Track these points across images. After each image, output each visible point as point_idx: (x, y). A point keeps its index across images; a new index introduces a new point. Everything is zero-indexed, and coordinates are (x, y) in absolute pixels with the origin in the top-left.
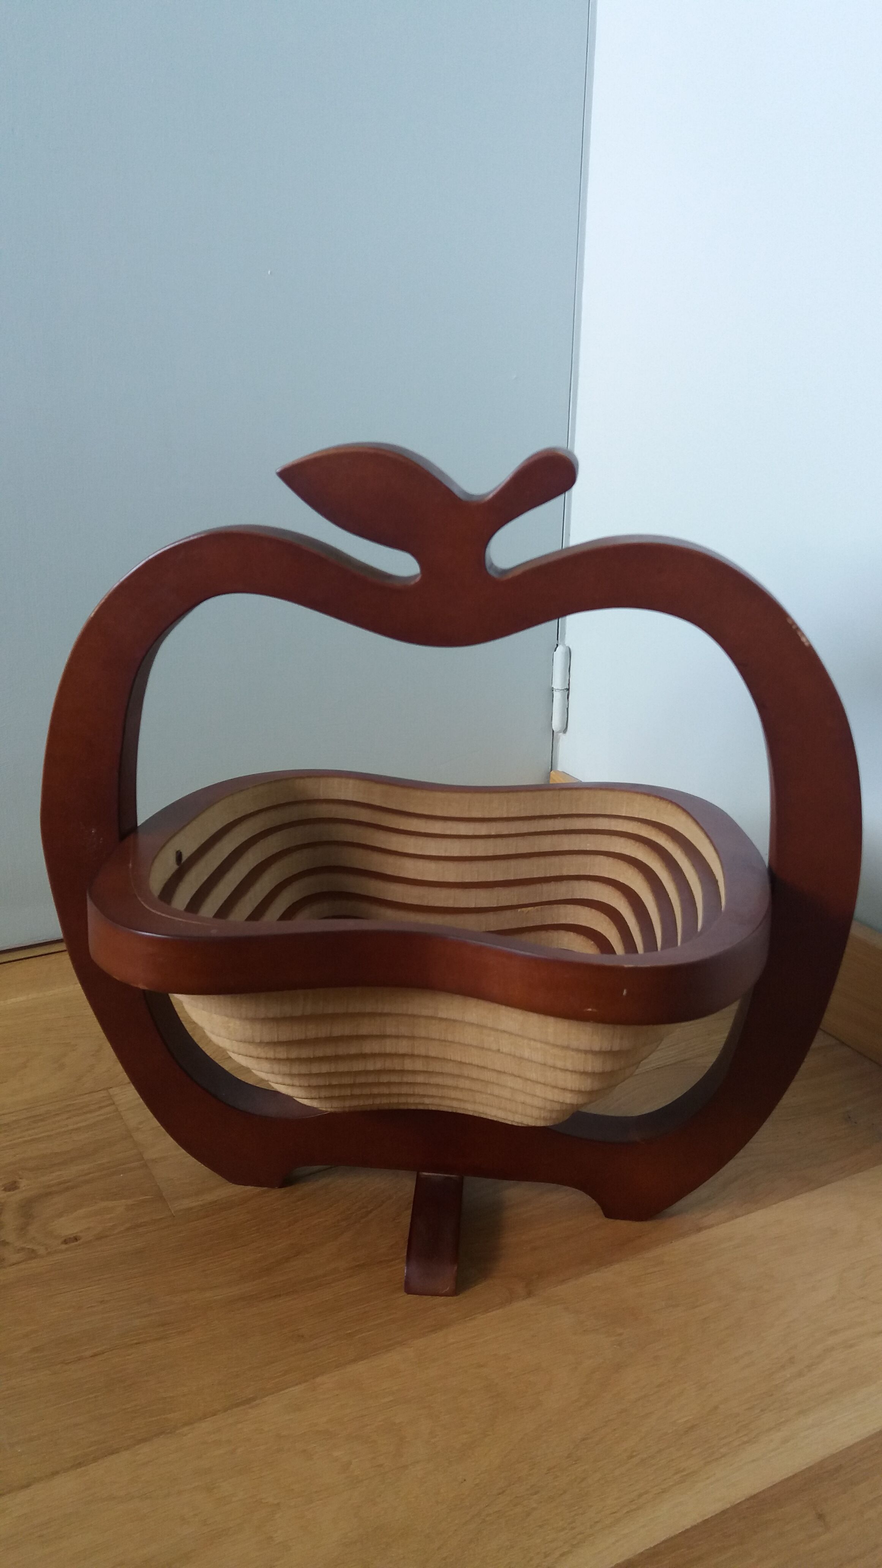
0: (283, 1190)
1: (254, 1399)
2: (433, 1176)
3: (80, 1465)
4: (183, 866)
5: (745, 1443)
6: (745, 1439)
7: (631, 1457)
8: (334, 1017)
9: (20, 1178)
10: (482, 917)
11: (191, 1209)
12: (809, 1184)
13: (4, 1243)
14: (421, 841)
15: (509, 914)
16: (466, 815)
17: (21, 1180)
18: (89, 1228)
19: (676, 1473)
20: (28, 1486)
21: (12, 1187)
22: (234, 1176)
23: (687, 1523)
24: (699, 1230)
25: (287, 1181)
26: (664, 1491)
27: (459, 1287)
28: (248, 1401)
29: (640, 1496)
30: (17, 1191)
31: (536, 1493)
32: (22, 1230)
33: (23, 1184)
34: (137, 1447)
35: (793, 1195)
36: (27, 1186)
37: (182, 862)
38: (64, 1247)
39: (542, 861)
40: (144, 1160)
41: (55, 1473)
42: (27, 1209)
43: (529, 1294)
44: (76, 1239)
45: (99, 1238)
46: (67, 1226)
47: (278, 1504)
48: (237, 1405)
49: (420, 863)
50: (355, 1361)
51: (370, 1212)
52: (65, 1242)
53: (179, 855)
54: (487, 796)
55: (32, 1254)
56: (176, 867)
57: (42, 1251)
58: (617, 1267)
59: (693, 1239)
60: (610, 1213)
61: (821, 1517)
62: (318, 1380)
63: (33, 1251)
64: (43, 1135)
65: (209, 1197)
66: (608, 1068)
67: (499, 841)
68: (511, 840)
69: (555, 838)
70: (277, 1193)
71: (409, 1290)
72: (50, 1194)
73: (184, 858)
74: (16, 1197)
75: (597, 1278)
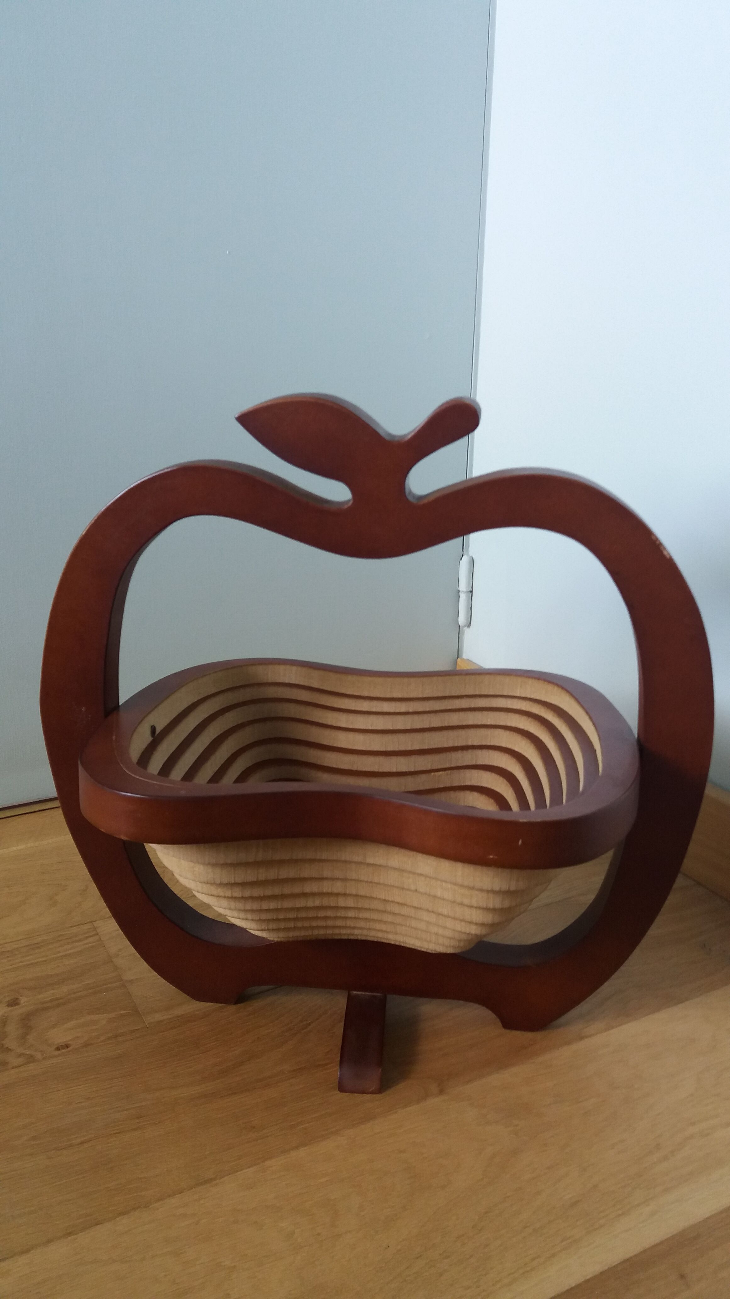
0: (238, 1006)
1: (215, 1179)
2: (362, 994)
3: (70, 1234)
4: (157, 738)
5: (620, 1215)
6: (620, 1212)
7: (526, 1227)
8: (281, 862)
9: (21, 996)
10: (402, 780)
11: (162, 1021)
12: (673, 1000)
13: (8, 1050)
14: (352, 717)
15: (424, 777)
16: (388, 695)
17: (21, 997)
18: (77, 1037)
19: (562, 1241)
20: (27, 1251)
21: (14, 1003)
22: (197, 994)
23: (573, 1281)
24: (582, 1038)
25: (240, 999)
26: (553, 1255)
27: (383, 1086)
28: (209, 1181)
29: (533, 1259)
30: (17, 1007)
31: (447, 1257)
32: (23, 1038)
33: (23, 1000)
34: (118, 1219)
35: (658, 1009)
36: (27, 1002)
37: (156, 734)
38: (57, 1052)
39: (451, 733)
40: (122, 980)
41: (49, 1241)
42: (26, 1022)
43: (441, 1092)
44: (67, 1046)
45: (86, 1045)
46: (59, 1036)
47: (235, 1267)
48: (201, 1184)
49: (351, 735)
50: (297, 1147)
51: (309, 1024)
52: (58, 1049)
53: (153, 729)
54: (406, 680)
55: (31, 1059)
56: (151, 739)
57: (39, 1056)
58: (513, 1069)
59: (575, 1047)
60: (508, 1024)
61: (682, 1277)
62: (268, 1163)
63: (32, 1056)
64: (41, 960)
65: (178, 1011)
66: (507, 904)
67: (416, 717)
68: (425, 716)
69: (462, 715)
70: (232, 1008)
71: (342, 1088)
72: (45, 1009)
73: (158, 731)
74: (18, 1011)
75: (497, 1079)
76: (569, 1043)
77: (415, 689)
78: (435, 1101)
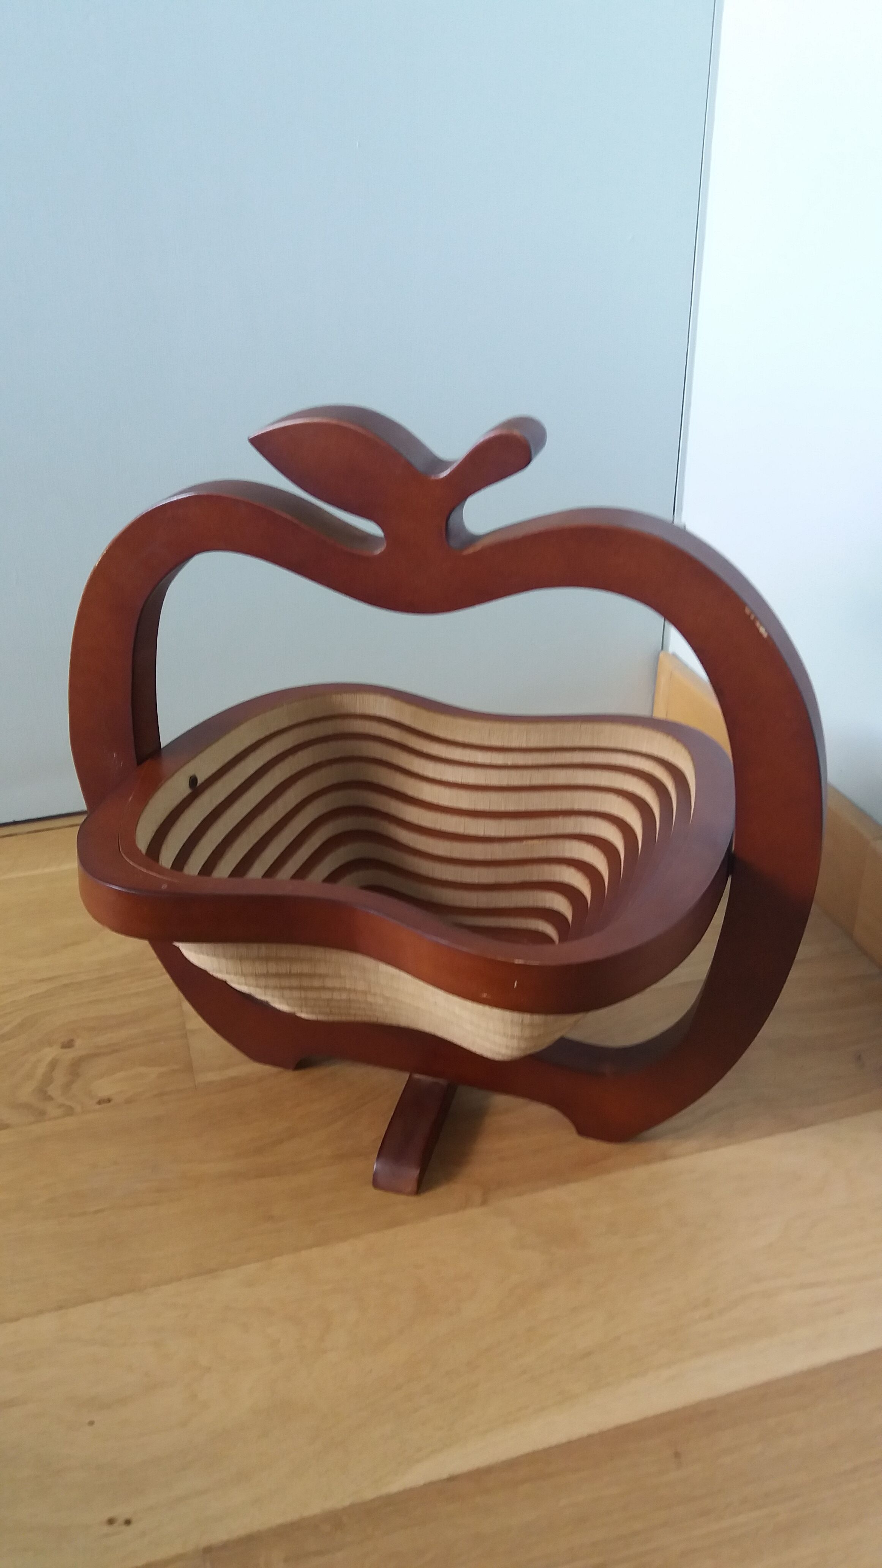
0: (297, 1073)
1: (218, 1270)
2: (420, 1078)
3: (61, 1308)
4: (197, 788)
5: (632, 1375)
6: (635, 1371)
7: (524, 1372)
9: (78, 1037)
10: (489, 847)
11: (213, 1082)
12: (794, 1124)
13: (50, 1098)
15: (514, 845)
17: (77, 1039)
18: (122, 1092)
19: (558, 1394)
20: (17, 1319)
21: (68, 1045)
22: (256, 1054)
23: (554, 1440)
24: (665, 1158)
25: (301, 1065)
26: (542, 1409)
27: (421, 1186)
28: (211, 1271)
29: (520, 1409)
30: (71, 1049)
31: (429, 1392)
32: (67, 1087)
33: (78, 1042)
34: (109, 1299)
35: (770, 1133)
36: (82, 1046)
37: (198, 784)
38: (98, 1107)
39: (554, 794)
41: (40, 1312)
42: (75, 1069)
43: (484, 1202)
44: (109, 1101)
45: (129, 1101)
46: (105, 1087)
47: (209, 1367)
48: (203, 1273)
50: (310, 1247)
51: (366, 1103)
52: (99, 1103)
53: (193, 781)
55: (69, 1111)
56: (189, 791)
57: (78, 1109)
58: (573, 1186)
59: (657, 1167)
60: (584, 1131)
61: (677, 1455)
62: (276, 1260)
63: (71, 1108)
64: (106, 996)
65: (233, 1072)
70: (290, 1075)
71: (376, 1184)
72: (99, 1054)
73: (199, 782)
74: (70, 1055)
75: (551, 1195)
76: (647, 1162)
77: (517, 736)
78: (475, 1213)
